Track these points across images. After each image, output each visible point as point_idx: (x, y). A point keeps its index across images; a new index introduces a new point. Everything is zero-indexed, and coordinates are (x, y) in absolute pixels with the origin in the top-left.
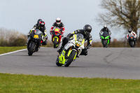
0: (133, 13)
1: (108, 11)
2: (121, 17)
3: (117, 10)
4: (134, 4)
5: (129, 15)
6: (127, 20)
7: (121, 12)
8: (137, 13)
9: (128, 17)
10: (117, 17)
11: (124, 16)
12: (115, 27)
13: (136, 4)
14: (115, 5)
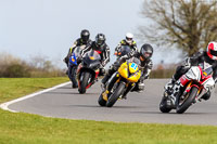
0: (193, 24)
1: (153, 22)
2: (172, 30)
3: (167, 20)
4: (193, 11)
5: (185, 28)
6: (183, 36)
7: (174, 23)
8: (198, 25)
9: (184, 31)
10: (167, 31)
11: (177, 30)
12: (164, 47)
13: (197, 11)
14: (164, 12)
